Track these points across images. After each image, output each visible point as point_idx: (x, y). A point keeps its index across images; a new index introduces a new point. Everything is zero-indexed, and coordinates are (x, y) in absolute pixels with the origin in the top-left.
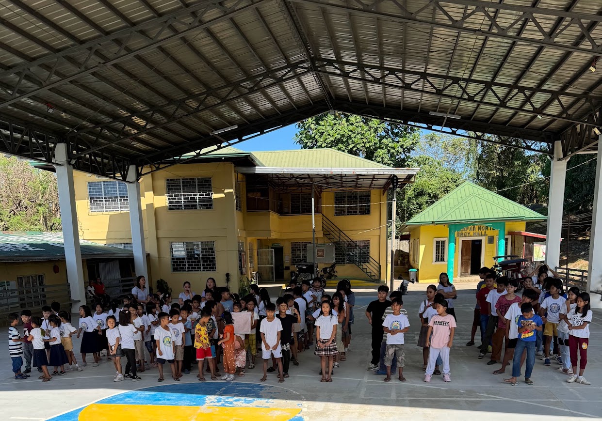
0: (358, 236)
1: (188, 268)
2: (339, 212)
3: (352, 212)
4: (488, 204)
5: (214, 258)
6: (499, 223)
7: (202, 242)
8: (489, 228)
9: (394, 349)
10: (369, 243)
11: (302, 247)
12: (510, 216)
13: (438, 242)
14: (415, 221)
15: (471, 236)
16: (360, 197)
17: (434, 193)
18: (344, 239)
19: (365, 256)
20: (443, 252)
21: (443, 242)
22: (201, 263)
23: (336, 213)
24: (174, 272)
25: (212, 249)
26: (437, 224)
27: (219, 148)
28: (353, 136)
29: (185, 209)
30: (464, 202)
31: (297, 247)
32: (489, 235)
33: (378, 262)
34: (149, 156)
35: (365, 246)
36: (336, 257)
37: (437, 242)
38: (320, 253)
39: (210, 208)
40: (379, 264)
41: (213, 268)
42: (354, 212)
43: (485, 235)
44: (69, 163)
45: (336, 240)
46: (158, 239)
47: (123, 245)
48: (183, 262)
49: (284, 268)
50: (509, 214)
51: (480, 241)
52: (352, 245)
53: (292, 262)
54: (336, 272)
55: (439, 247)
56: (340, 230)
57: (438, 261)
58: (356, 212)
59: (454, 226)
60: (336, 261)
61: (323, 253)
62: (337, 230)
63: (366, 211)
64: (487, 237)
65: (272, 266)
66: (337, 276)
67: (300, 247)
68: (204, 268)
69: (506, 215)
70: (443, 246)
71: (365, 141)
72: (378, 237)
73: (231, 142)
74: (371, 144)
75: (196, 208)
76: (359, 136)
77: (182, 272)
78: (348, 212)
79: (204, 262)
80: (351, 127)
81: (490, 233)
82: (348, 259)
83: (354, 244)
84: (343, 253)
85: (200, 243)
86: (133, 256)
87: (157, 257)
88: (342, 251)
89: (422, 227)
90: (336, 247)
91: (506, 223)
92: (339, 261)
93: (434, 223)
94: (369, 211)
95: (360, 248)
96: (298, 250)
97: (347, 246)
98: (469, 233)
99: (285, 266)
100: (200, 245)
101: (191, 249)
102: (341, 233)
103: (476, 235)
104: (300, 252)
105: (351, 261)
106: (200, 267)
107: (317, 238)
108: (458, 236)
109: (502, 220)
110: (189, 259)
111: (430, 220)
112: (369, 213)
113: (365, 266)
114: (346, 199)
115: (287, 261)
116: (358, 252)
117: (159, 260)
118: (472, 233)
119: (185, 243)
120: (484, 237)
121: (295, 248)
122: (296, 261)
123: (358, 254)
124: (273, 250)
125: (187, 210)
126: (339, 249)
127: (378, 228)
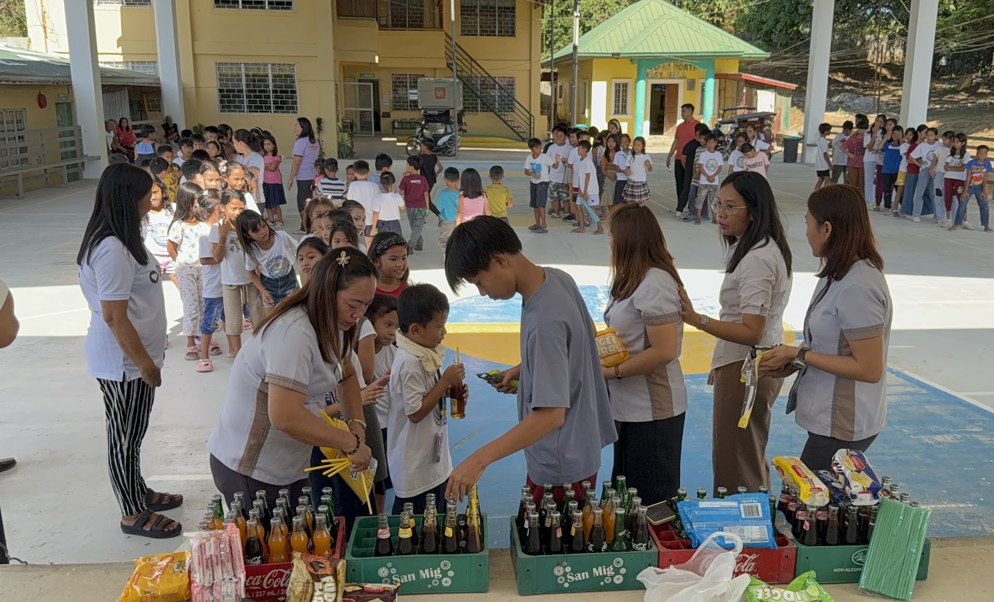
0: (497, 70)
1: (249, 107)
2: (467, 31)
3: (487, 32)
4: (691, 32)
5: (294, 92)
6: (707, 61)
7: (273, 65)
8: (689, 67)
9: (707, 190)
10: (513, 81)
11: (410, 82)
12: (723, 50)
13: (617, 85)
14: (587, 51)
15: (664, 78)
16: (499, 8)
17: (585, 11)
18: (477, 72)
19: (508, 102)
20: (625, 101)
21: (625, 85)
23: (462, 31)
24: (223, 113)
25: (291, 76)
26: (623, 58)
29: (243, 7)
30: (656, 27)
31: (402, 82)
32: (688, 78)
33: (528, 110)
35: (508, 85)
36: (464, 100)
37: (616, 84)
38: (439, 94)
39: (289, 9)
40: (529, 113)
41: (293, 108)
42: (491, 31)
43: (684, 78)
45: (464, 74)
46: (194, 55)
47: (130, 64)
48: (239, 96)
49: (381, 114)
50: (722, 47)
51: (677, 86)
52: (489, 82)
53: (394, 106)
54: (466, 125)
55: (619, 92)
56: (472, 59)
57: (618, 113)
58: (495, 32)
59: (644, 63)
60: (464, 108)
61: (445, 93)
62: (467, 58)
63: (508, 32)
64: (686, 80)
65: (370, 109)
66: (466, 131)
67: (406, 82)
68: (277, 108)
69: (717, 49)
70: (625, 91)
72: (528, 72)
75: (264, 8)
77: (237, 113)
78: (482, 31)
79: (276, 97)
81: (690, 74)
82: (484, 104)
83: (492, 82)
84: (476, 94)
85: (269, 65)
86: (159, 84)
87: (194, 86)
88: (473, 92)
89: (594, 61)
90: (465, 84)
91: (716, 61)
92: (469, 107)
93: (616, 56)
94: (513, 32)
95: (501, 88)
96: (403, 87)
97: (481, 85)
98: (661, 74)
99: (382, 110)
100: (270, 70)
101: (254, 76)
102: (474, 64)
103: (670, 77)
104: (407, 90)
105: (488, 107)
106: (270, 107)
107: (435, 69)
108: (647, 77)
109: (713, 56)
110: (249, 91)
111: (609, 52)
112: (513, 34)
113: (509, 117)
114: (478, 11)
115: (386, 104)
116: (497, 93)
117: (197, 93)
118: (665, 74)
119: (243, 65)
120: (682, 81)
121: (399, 83)
122: (400, 104)
123: (497, 98)
124: (371, 84)
125: (248, 10)
126: (469, 88)
127: (528, 58)
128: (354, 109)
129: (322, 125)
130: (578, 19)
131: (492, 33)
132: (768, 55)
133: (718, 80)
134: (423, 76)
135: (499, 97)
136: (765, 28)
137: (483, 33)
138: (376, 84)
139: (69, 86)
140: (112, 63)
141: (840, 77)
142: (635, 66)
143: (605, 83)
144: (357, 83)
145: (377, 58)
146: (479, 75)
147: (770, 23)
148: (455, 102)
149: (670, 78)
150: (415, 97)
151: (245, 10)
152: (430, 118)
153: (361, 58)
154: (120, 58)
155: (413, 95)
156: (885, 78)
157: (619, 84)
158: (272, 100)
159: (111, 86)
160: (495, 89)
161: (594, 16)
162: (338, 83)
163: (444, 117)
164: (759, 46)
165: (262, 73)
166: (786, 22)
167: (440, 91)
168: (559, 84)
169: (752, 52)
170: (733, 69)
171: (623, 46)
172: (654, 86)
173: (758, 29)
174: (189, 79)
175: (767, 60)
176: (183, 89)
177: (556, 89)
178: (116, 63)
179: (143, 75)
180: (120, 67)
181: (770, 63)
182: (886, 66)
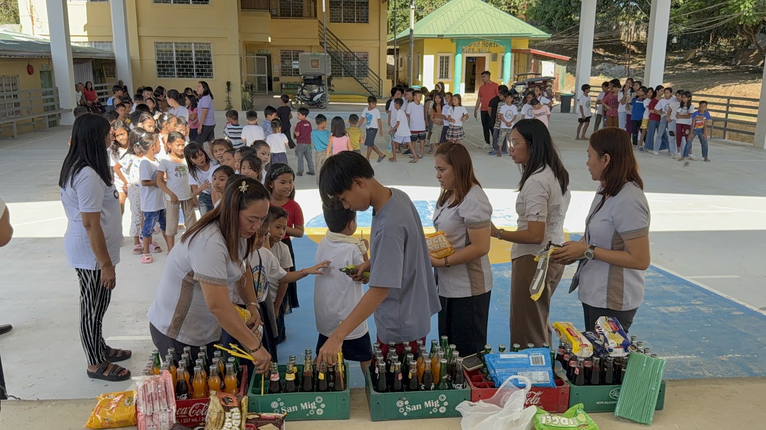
0: (356, 47)
1: (179, 74)
2: (334, 19)
3: (349, 20)
4: (494, 19)
5: (211, 63)
6: (506, 40)
7: (195, 44)
8: (493, 45)
9: (506, 133)
10: (367, 55)
11: (294, 56)
12: (517, 33)
13: (442, 58)
14: (420, 34)
15: (475, 52)
16: (357, 3)
17: (419, 4)
18: (341, 49)
19: (364, 70)
20: (447, 69)
21: (447, 58)
23: (331, 19)
24: (159, 78)
25: (209, 52)
26: (446, 38)
30: (470, 16)
31: (288, 56)
32: (492, 52)
33: (378, 76)
35: (364, 58)
36: (332, 68)
37: (441, 57)
38: (314, 64)
39: (207, 3)
40: (379, 78)
41: (210, 74)
42: (351, 19)
43: (489, 52)
45: (332, 50)
46: (139, 37)
47: (93, 43)
48: (172, 66)
49: (273, 79)
50: (516, 30)
51: (484, 58)
52: (350, 56)
53: (282, 73)
54: (333, 86)
55: (443, 63)
56: (337, 39)
57: (442, 77)
58: (354, 19)
59: (461, 42)
60: (332, 74)
61: (318, 64)
62: (334, 38)
63: (363, 19)
64: (491, 54)
65: (264, 75)
66: (333, 90)
67: (291, 56)
68: (198, 74)
69: (513, 31)
70: (447, 62)
72: (378, 49)
75: (189, 3)
77: (170, 78)
78: (345, 19)
79: (197, 67)
81: (493, 50)
82: (346, 71)
83: (352, 55)
84: (340, 64)
85: (193, 44)
86: (114, 57)
87: (139, 59)
88: (338, 63)
89: (425, 40)
90: (332, 57)
91: (512, 40)
92: (336, 74)
93: (441, 37)
94: (367, 20)
95: (358, 60)
96: (288, 59)
97: (344, 58)
98: (473, 49)
99: (273, 76)
100: (193, 47)
101: (182, 51)
102: (339, 43)
103: (480, 52)
104: (291, 62)
105: (349, 74)
106: (193, 73)
107: (311, 46)
108: (463, 52)
109: (510, 37)
110: (178, 62)
111: (436, 34)
112: (367, 21)
113: (364, 80)
114: (342, 5)
115: (276, 71)
116: (356, 64)
117: (141, 63)
118: (476, 50)
119: (174, 44)
120: (488, 54)
121: (286, 56)
122: (286, 71)
123: (356, 67)
124: (266, 57)
125: (177, 4)
126: (336, 60)
127: (378, 38)
128: (254, 75)
129: (231, 86)
130: (413, 11)
131: (352, 21)
132: (549, 36)
133: (514, 54)
134: (303, 51)
135: (357, 66)
136: (547, 16)
137: (346, 21)
138: (269, 57)
139: (49, 59)
140: (80, 42)
141: (601, 52)
142: (455, 44)
143: (433, 56)
144: (256, 57)
145: (270, 39)
146: (343, 51)
147: (551, 13)
148: (325, 70)
149: (479, 53)
150: (296, 67)
151: (175, 4)
152: (308, 82)
153: (259, 39)
154: (86, 39)
155: (295, 65)
156: (633, 52)
157: (443, 57)
158: (194, 68)
159: (79, 59)
160: (354, 60)
161: (425, 8)
162: (242, 56)
163: (318, 80)
164: (543, 30)
165: (187, 49)
166: (563, 12)
167: (315, 62)
168: (400, 57)
169: (538, 34)
170: (525, 46)
171: (446, 29)
172: (468, 58)
173: (542, 17)
174: (135, 54)
175: (549, 39)
176: (131, 61)
177: (398, 61)
178: (83, 42)
179: (102, 51)
180: (86, 45)
181: (551, 42)
182: (634, 43)
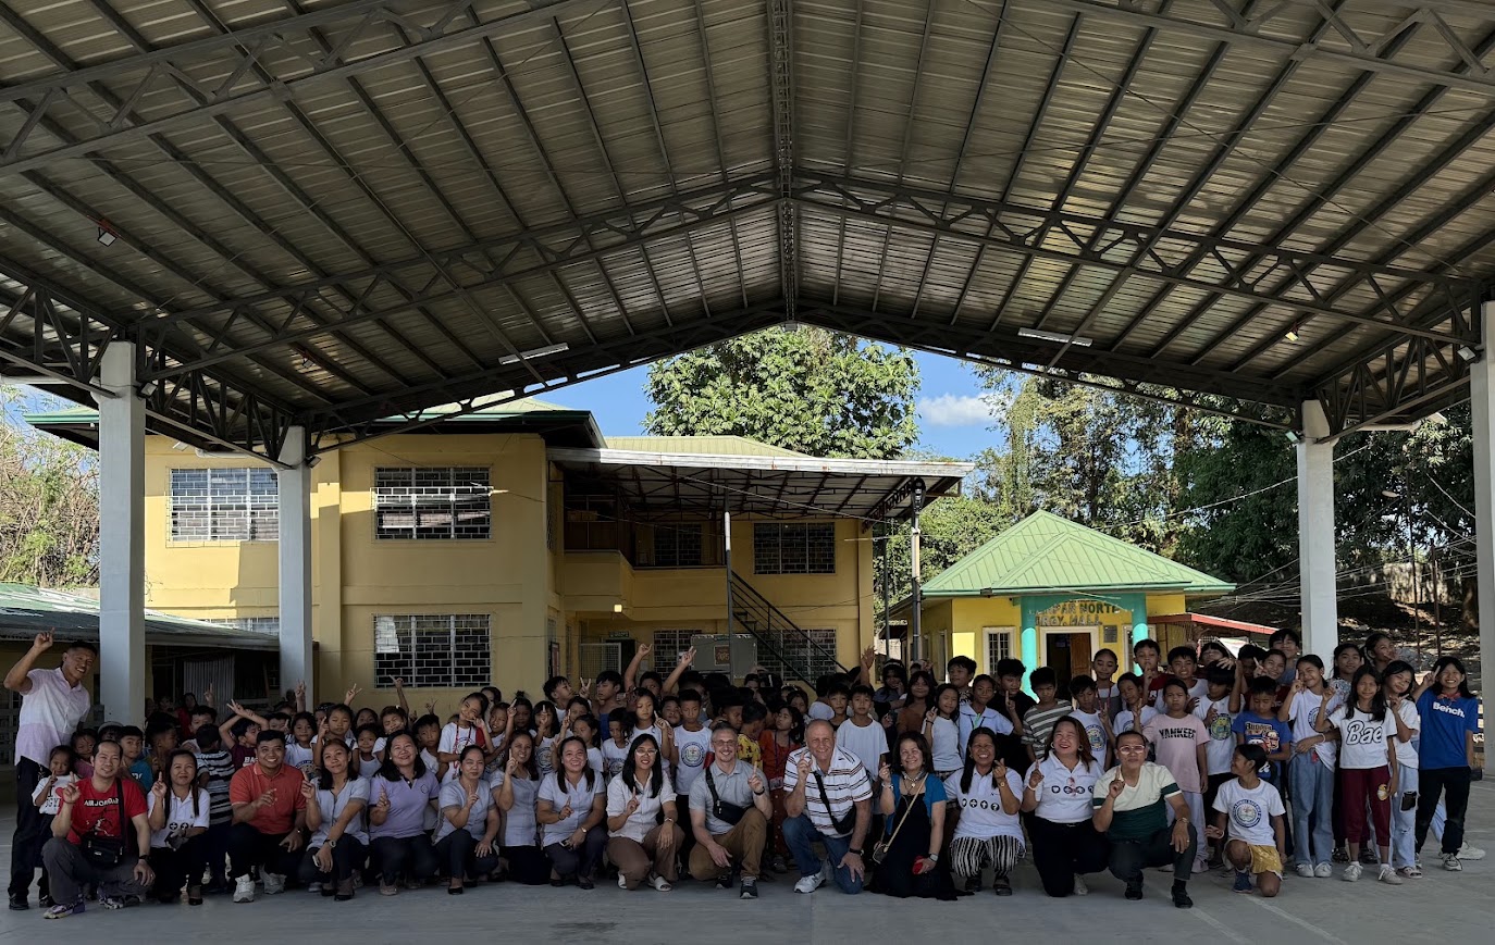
0: (808, 620)
1: (420, 680)
2: (764, 567)
3: (792, 566)
4: (1104, 557)
5: (487, 655)
6: (1132, 597)
7: (457, 617)
8: (1105, 608)
10: (834, 636)
11: (680, 642)
12: (1156, 581)
13: (992, 637)
14: (942, 588)
15: (1065, 625)
16: (810, 535)
18: (778, 625)
19: (826, 666)
21: (1005, 637)
22: (453, 666)
23: (757, 568)
24: (379, 689)
25: (483, 632)
26: (998, 595)
27: (520, 395)
28: (776, 418)
29: (418, 537)
30: (1048, 551)
31: (669, 642)
32: (1105, 623)
34: (341, 406)
35: (826, 641)
37: (990, 635)
38: (723, 657)
39: (482, 536)
41: (483, 678)
42: (798, 567)
43: (1098, 624)
44: (138, 391)
45: (759, 628)
46: (344, 607)
47: (244, 621)
48: (405, 664)
50: (1154, 576)
51: (1087, 635)
52: (797, 638)
55: (995, 646)
56: (770, 606)
58: (804, 567)
59: (1032, 602)
62: (762, 603)
63: (826, 565)
64: (1102, 627)
67: (675, 642)
68: (459, 678)
69: (1147, 578)
70: (1005, 645)
71: (801, 429)
72: (855, 623)
73: (550, 383)
74: (815, 437)
75: (449, 537)
76: (790, 420)
78: (785, 567)
79: (459, 663)
80: (772, 402)
81: (1107, 618)
82: (789, 669)
83: (801, 638)
84: (777, 656)
85: (452, 618)
86: (278, 647)
87: (339, 649)
88: (772, 653)
89: (955, 603)
90: (760, 643)
91: (1147, 598)
93: (987, 594)
94: (832, 567)
95: (814, 646)
96: (669, 648)
97: (785, 642)
98: (1061, 619)
100: (453, 624)
101: (429, 633)
102: (772, 612)
103: (1075, 622)
104: (676, 653)
105: (796, 675)
106: (450, 677)
107: (716, 621)
108: (1038, 623)
109: (1141, 589)
110: (419, 656)
111: (976, 588)
112: (831, 570)
114: (779, 539)
116: (810, 654)
117: (344, 658)
118: (1067, 618)
119: (413, 619)
120: (1095, 628)
121: (664, 643)
123: (809, 661)
124: (619, 645)
125: (425, 540)
126: (767, 647)
127: (854, 602)
130: (918, 537)
131: (800, 569)
132: (1232, 587)
133: (1153, 627)
134: (699, 632)
135: (812, 658)
136: (1223, 552)
137: (788, 569)
140: (223, 620)
141: (1350, 623)
142: (1018, 608)
143: (973, 634)
145: (618, 606)
146: (781, 629)
147: (1231, 545)
149: (1075, 625)
151: (421, 540)
153: (594, 606)
154: (233, 614)
156: (1425, 624)
157: (996, 635)
160: (806, 647)
161: (960, 547)
164: (1216, 576)
165: (441, 629)
166: (1257, 541)
167: (722, 652)
169: (1204, 583)
170: (1177, 607)
171: (998, 579)
172: (1050, 637)
173: (1212, 555)
174: (329, 637)
175: (1231, 594)
177: (906, 648)
178: (230, 620)
180: (232, 626)
181: (1238, 599)
182: (1427, 607)
